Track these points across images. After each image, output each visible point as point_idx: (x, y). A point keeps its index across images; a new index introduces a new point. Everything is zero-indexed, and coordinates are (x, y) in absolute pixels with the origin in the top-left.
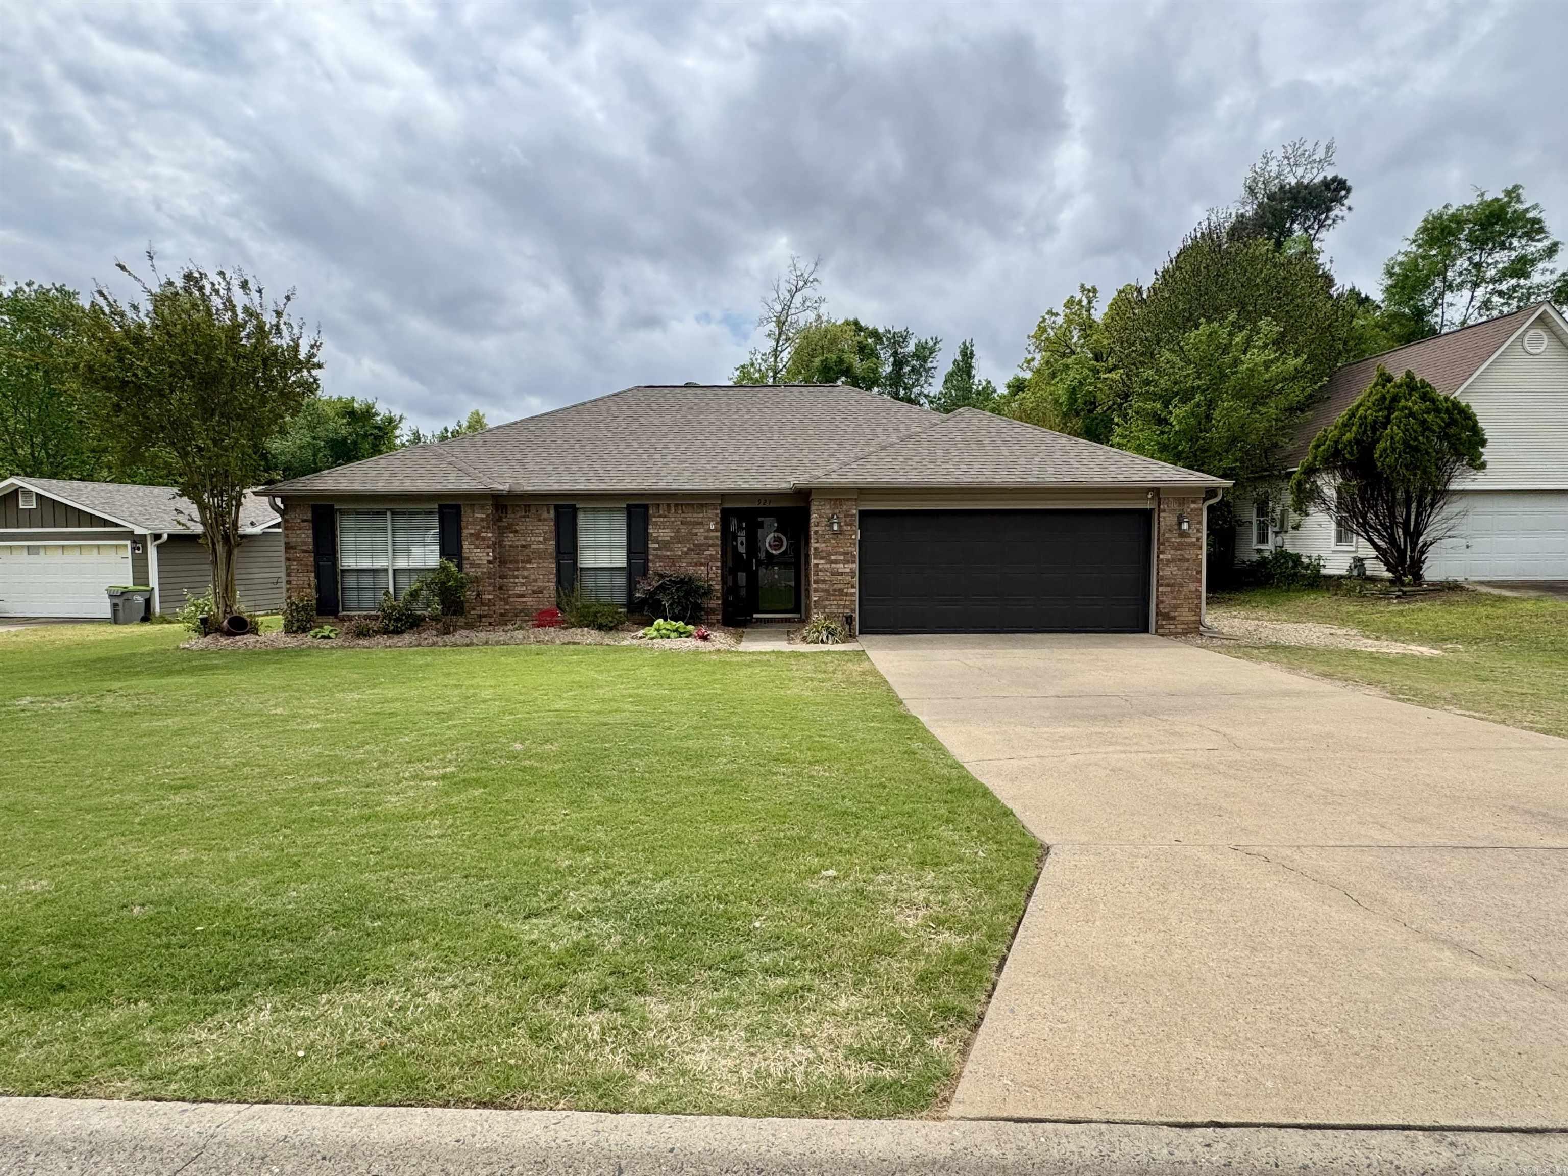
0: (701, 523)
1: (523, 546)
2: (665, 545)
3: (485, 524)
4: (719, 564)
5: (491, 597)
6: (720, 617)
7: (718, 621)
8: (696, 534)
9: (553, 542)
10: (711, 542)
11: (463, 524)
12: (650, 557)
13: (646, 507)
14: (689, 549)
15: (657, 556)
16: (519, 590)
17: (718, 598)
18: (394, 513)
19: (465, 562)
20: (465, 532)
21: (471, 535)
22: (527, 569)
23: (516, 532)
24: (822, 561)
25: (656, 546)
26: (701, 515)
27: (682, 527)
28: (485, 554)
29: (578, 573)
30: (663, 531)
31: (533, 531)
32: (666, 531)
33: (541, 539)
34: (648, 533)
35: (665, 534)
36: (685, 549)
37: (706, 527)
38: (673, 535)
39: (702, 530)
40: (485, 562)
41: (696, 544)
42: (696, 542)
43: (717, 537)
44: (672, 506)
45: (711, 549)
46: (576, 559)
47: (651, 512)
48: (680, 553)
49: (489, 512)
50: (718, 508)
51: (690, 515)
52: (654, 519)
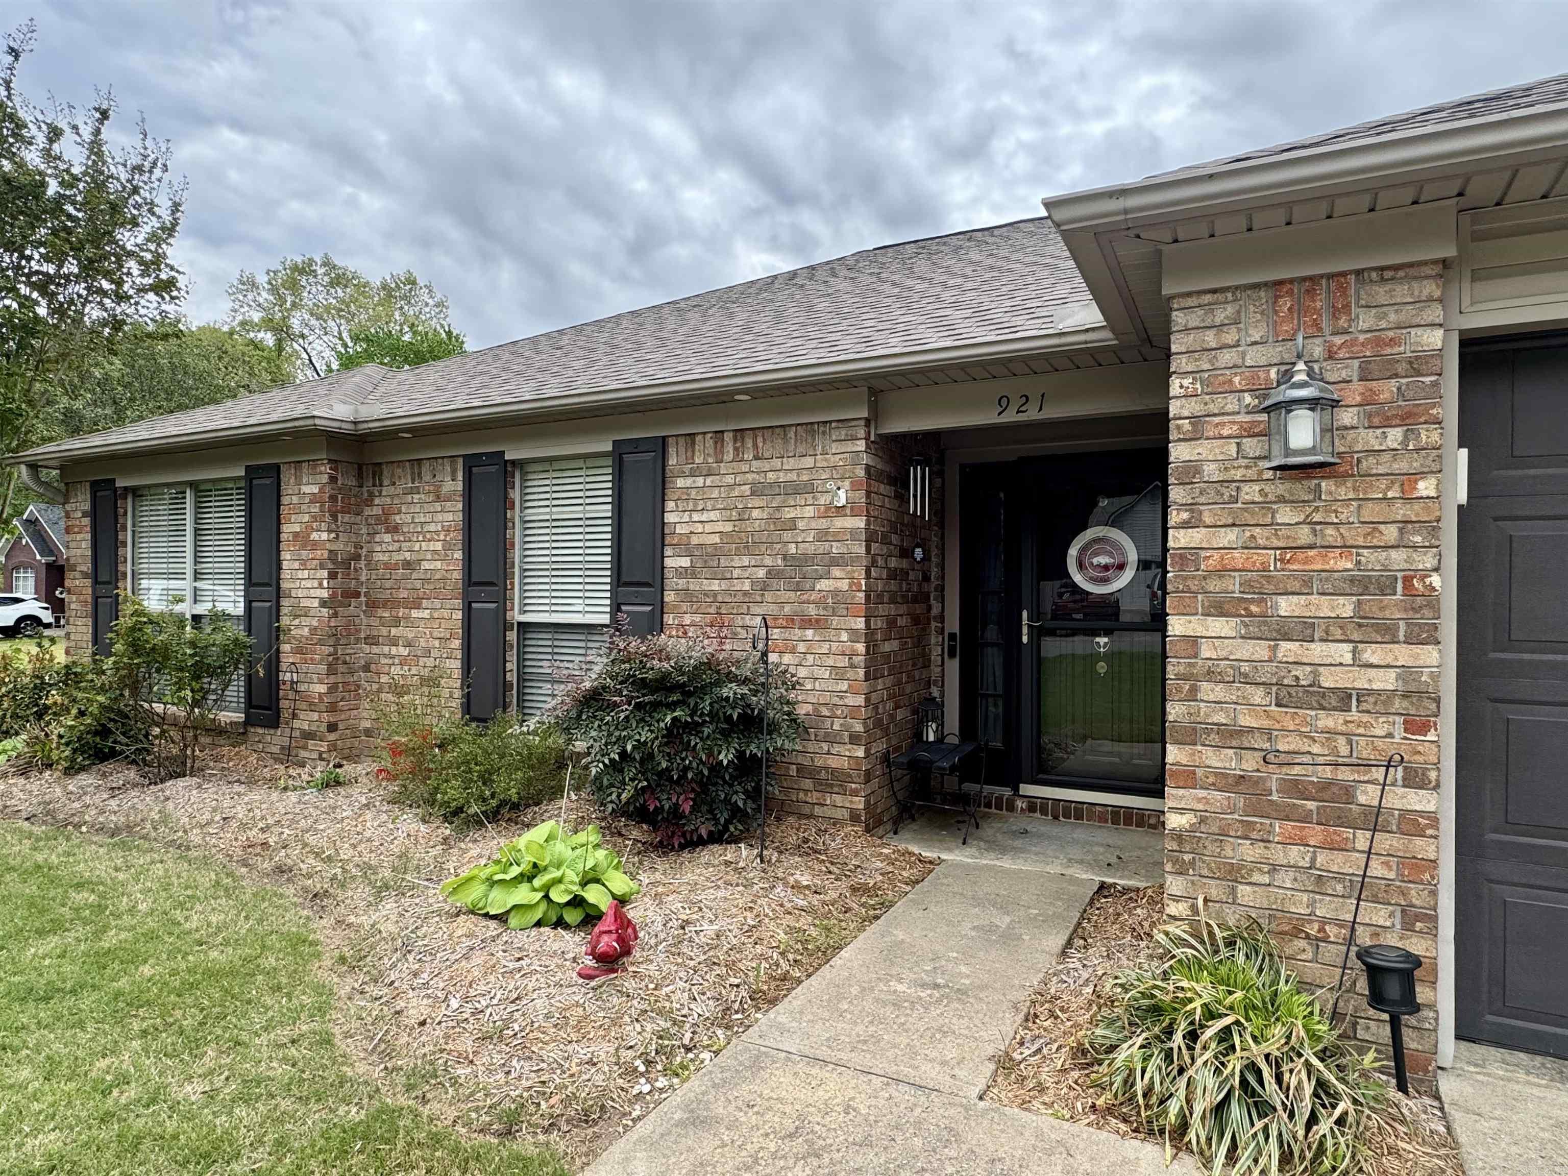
0: (808, 489)
1: (407, 565)
2: (709, 559)
3: (315, 508)
4: (860, 623)
5: (323, 689)
6: (859, 803)
7: (854, 817)
8: (792, 525)
9: (458, 555)
10: (836, 549)
11: (284, 510)
12: (669, 597)
13: (660, 446)
14: (773, 574)
15: (687, 595)
16: (397, 674)
17: (854, 739)
18: (199, 492)
19: (284, 602)
20: (288, 529)
21: (296, 535)
22: (412, 623)
23: (395, 529)
25: (685, 562)
26: (808, 462)
27: (757, 502)
28: (316, 584)
29: (512, 636)
30: (704, 518)
31: (427, 528)
32: (713, 515)
33: (439, 546)
34: (663, 524)
35: (708, 528)
36: (761, 573)
37: (823, 500)
38: (728, 527)
39: (809, 511)
40: (316, 603)
41: (793, 557)
42: (792, 549)
43: (853, 532)
44: (728, 437)
45: (836, 572)
46: (503, 601)
47: (672, 461)
48: (747, 586)
49: (325, 479)
50: (862, 433)
51: (777, 463)
52: (680, 483)
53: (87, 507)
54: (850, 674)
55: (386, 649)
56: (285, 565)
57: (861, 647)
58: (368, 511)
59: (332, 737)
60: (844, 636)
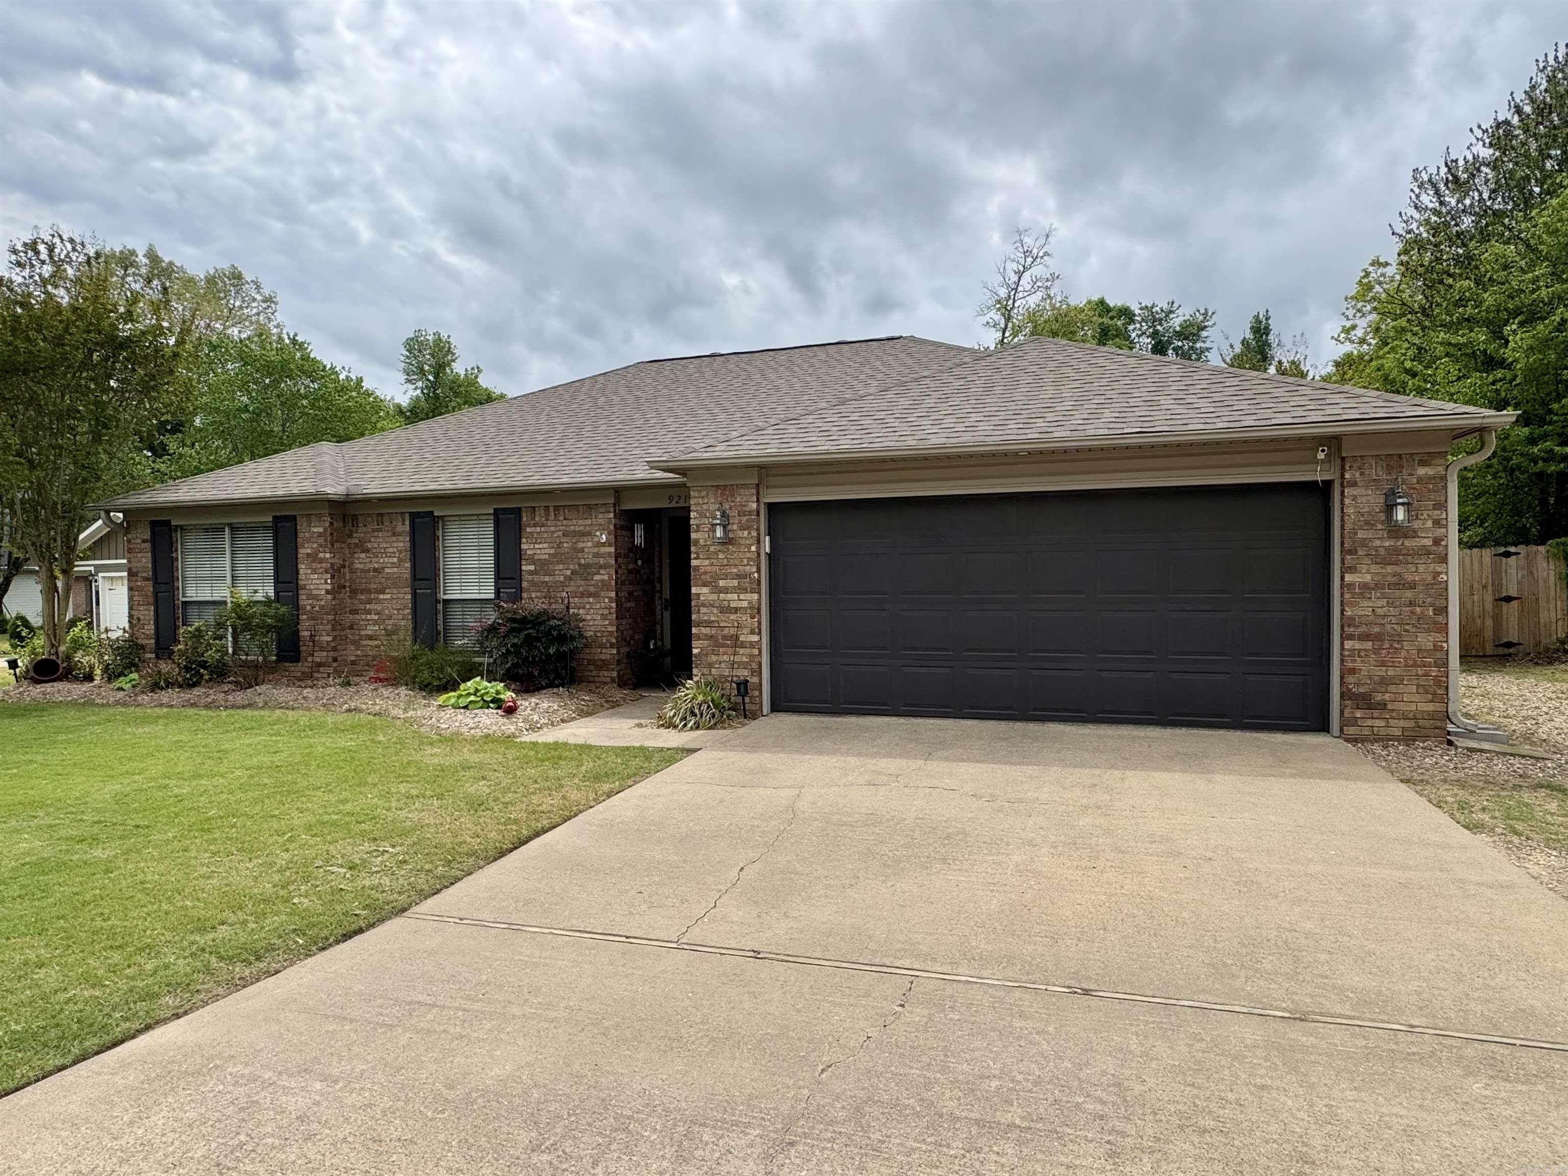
0: (589, 534)
1: (375, 570)
2: (543, 566)
3: (321, 540)
4: (613, 594)
5: (330, 639)
6: (615, 674)
7: (613, 681)
8: (582, 550)
9: (408, 565)
10: (602, 561)
11: (300, 541)
12: (524, 584)
13: (518, 511)
14: (574, 573)
15: (533, 583)
16: (371, 630)
17: (612, 646)
18: (233, 528)
19: (301, 592)
20: (302, 552)
21: (308, 555)
22: (379, 601)
23: (367, 551)
24: (705, 590)
25: (532, 568)
26: (589, 522)
27: (564, 539)
28: (323, 581)
29: (440, 607)
30: (541, 546)
31: (387, 550)
32: (545, 546)
33: (395, 560)
34: (520, 549)
35: (543, 551)
36: (569, 573)
37: (596, 539)
38: (552, 551)
39: (590, 544)
40: (323, 592)
41: (583, 565)
42: (583, 561)
43: (610, 553)
44: (551, 509)
45: (602, 571)
46: (435, 588)
47: (524, 519)
48: (562, 578)
49: (327, 524)
50: (612, 510)
51: (574, 522)
52: (528, 530)
53: (147, 535)
54: (609, 617)
55: (364, 617)
56: (301, 572)
57: (614, 605)
58: (349, 541)
59: (335, 664)
60: (607, 600)
